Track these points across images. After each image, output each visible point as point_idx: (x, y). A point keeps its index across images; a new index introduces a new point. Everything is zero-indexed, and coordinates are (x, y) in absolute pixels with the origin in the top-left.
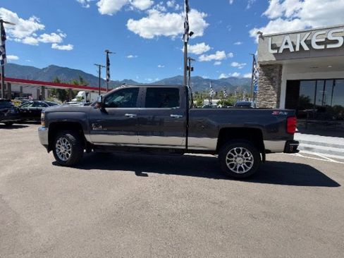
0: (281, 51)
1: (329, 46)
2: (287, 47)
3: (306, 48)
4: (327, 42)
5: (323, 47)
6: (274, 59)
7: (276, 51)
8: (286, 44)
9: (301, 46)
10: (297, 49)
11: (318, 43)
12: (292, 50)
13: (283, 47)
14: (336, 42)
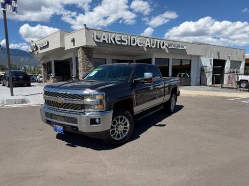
0: (101, 41)
1: (123, 44)
2: (104, 39)
3: (113, 42)
4: (122, 41)
5: (120, 43)
6: (96, 45)
7: (99, 41)
8: (104, 37)
9: (111, 41)
10: (110, 42)
11: (118, 41)
12: (107, 42)
13: (102, 39)
14: (125, 42)
